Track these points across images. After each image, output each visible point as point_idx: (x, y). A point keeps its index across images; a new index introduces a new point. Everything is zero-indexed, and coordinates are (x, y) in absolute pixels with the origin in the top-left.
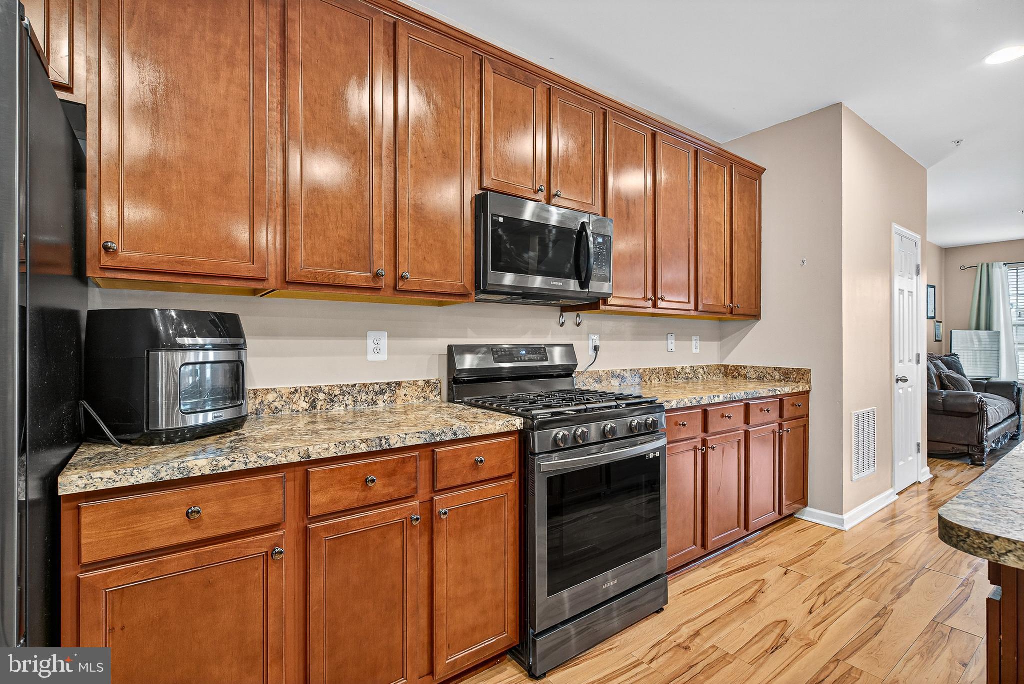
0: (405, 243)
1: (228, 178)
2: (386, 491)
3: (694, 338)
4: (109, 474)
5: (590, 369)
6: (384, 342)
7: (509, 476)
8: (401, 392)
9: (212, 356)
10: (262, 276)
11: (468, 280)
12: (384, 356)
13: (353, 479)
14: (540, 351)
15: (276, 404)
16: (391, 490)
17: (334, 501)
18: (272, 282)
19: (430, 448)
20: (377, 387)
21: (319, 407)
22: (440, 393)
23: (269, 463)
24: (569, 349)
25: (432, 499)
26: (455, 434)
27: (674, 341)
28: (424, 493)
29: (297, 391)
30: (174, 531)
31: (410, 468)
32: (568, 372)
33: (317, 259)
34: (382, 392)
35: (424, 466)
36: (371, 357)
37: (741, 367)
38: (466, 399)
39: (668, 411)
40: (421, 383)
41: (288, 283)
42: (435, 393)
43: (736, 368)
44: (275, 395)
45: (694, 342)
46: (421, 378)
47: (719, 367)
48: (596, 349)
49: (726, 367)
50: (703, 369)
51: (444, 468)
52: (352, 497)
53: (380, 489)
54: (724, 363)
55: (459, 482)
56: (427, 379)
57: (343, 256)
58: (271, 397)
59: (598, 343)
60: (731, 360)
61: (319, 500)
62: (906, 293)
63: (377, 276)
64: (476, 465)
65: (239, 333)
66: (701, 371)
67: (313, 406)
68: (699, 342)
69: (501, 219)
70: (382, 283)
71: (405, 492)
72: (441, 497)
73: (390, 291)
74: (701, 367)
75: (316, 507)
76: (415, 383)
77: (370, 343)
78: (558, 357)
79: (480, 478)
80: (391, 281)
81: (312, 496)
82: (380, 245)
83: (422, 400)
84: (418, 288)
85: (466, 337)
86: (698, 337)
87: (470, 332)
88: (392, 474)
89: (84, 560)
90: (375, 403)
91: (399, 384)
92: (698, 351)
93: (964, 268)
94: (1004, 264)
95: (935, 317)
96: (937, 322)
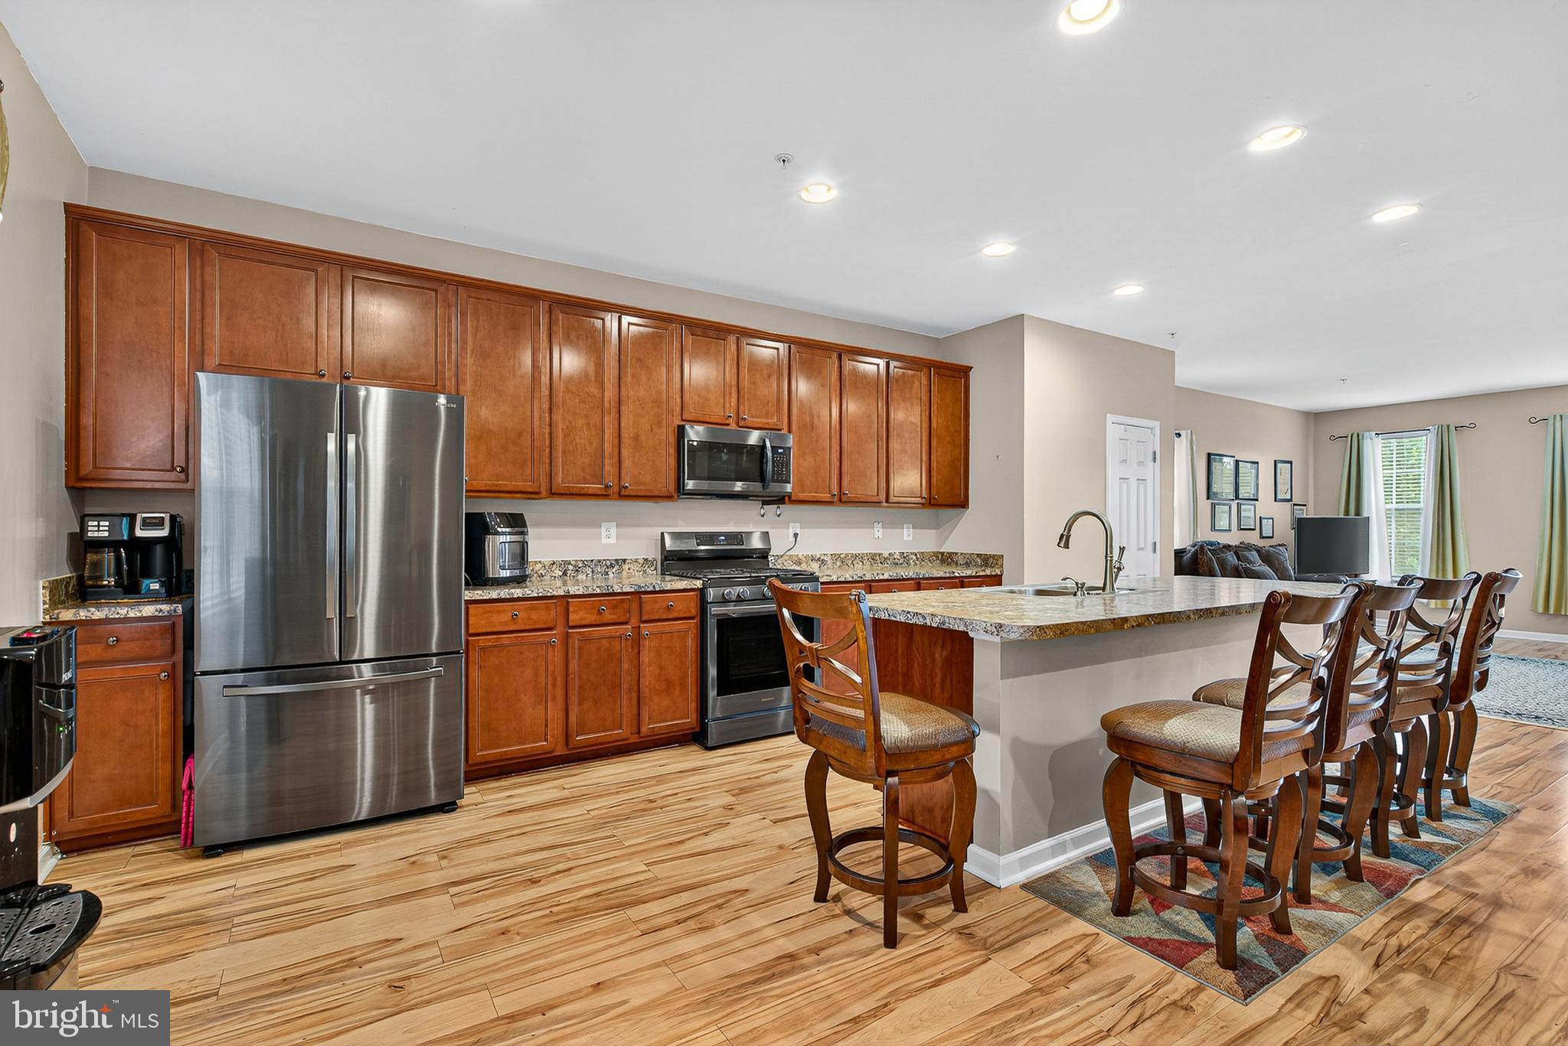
0: (627, 464)
1: (520, 435)
2: (611, 617)
3: (905, 526)
4: (480, 592)
5: (788, 553)
6: (614, 531)
7: (692, 618)
8: (626, 567)
9: (509, 538)
10: (537, 490)
11: (672, 487)
12: (613, 541)
13: (592, 608)
14: (737, 537)
15: (540, 572)
16: (614, 617)
17: (582, 619)
18: (544, 493)
19: (638, 594)
20: (608, 563)
21: (568, 575)
22: (656, 569)
23: (549, 594)
24: (766, 536)
25: (639, 627)
26: (654, 587)
27: (881, 530)
28: (634, 621)
29: (554, 563)
30: (506, 624)
31: (626, 606)
32: (764, 555)
33: (570, 478)
34: (612, 566)
35: (635, 605)
36: (604, 541)
37: (954, 553)
38: (672, 572)
39: (822, 583)
40: (641, 561)
41: (553, 494)
42: (653, 568)
43: (951, 554)
44: (541, 566)
45: (905, 530)
46: (641, 557)
47: (936, 554)
48: (796, 535)
49: (943, 553)
50: (916, 555)
51: (647, 608)
52: (592, 618)
53: (608, 617)
54: (941, 551)
55: (657, 617)
56: (646, 558)
57: (586, 475)
58: (539, 566)
59: (798, 531)
60: (947, 548)
61: (574, 618)
62: (1133, 482)
63: (607, 487)
64: (669, 608)
65: (525, 526)
66: (914, 557)
67: (565, 573)
68: (911, 530)
69: (695, 443)
70: (611, 491)
71: (623, 619)
72: (645, 625)
73: (617, 496)
74: (912, 554)
75: (573, 621)
76: (636, 561)
77: (603, 530)
78: (756, 543)
79: (671, 616)
80: (616, 489)
81: (570, 615)
82: (609, 467)
83: (642, 573)
84: (635, 494)
85: (677, 526)
86: (911, 526)
87: (680, 522)
88: (615, 607)
89: (471, 632)
90: (607, 574)
91: (624, 561)
92: (911, 538)
93: (1333, 438)
94: (1376, 434)
95: (1290, 500)
96: (1294, 505)
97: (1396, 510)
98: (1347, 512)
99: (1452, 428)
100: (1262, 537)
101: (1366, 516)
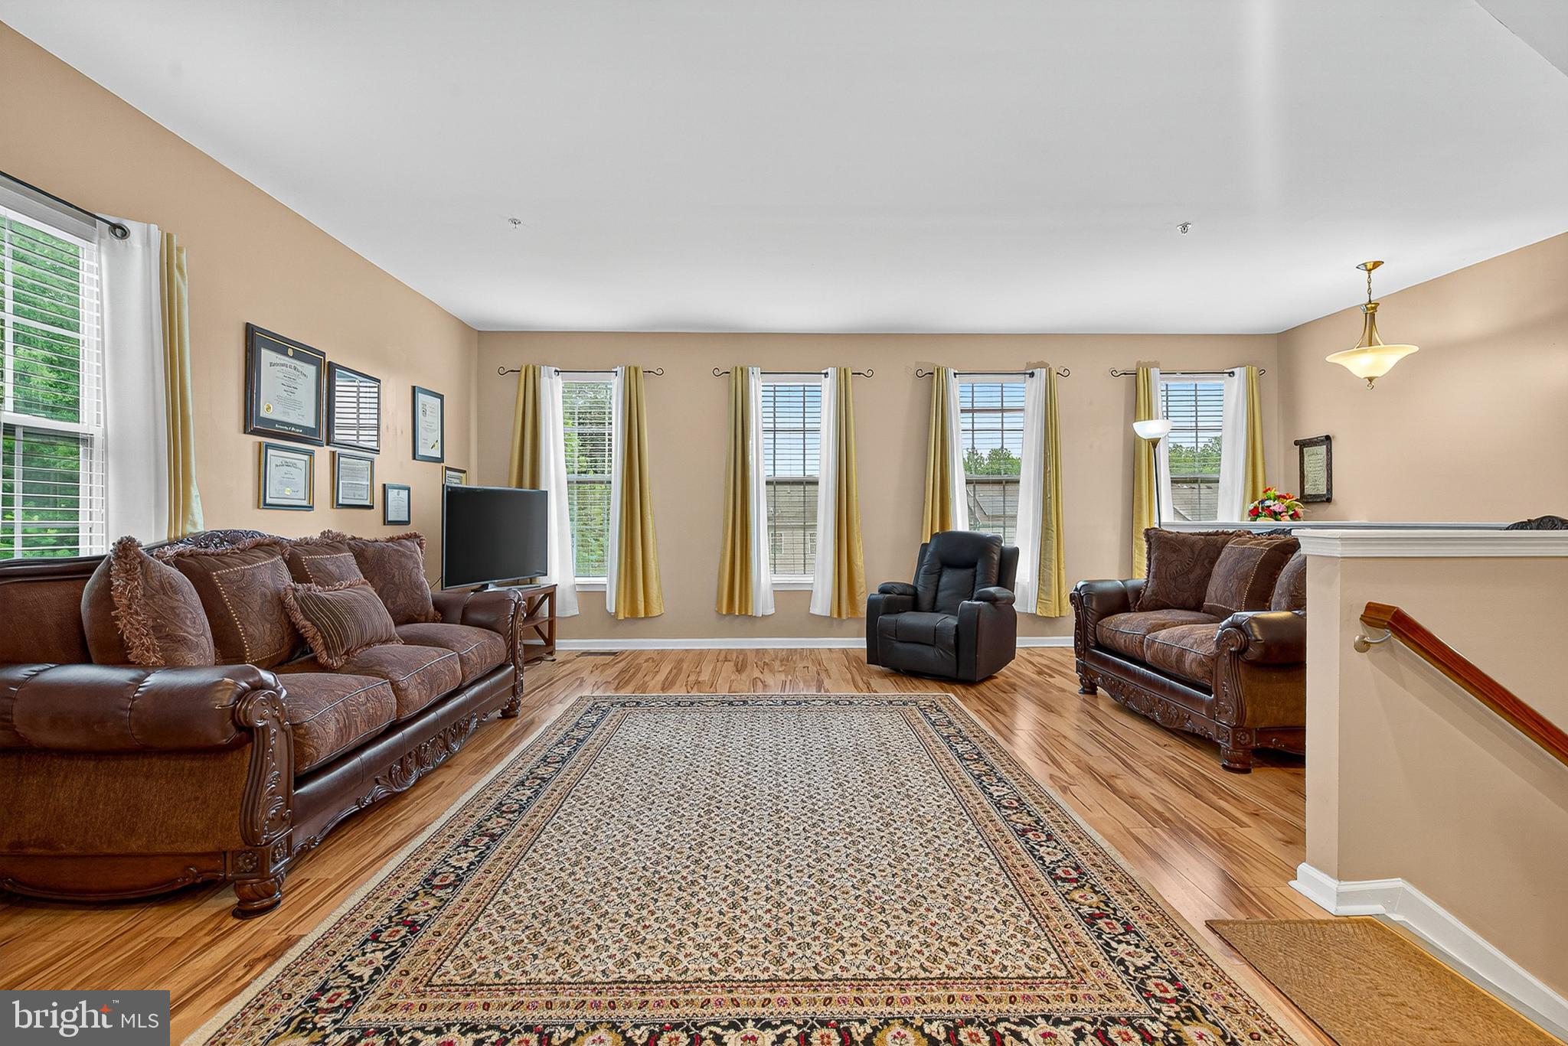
93: (503, 372)
94: (556, 371)
95: (441, 460)
96: (448, 469)
97: (577, 482)
98: (520, 484)
99: (640, 372)
100: (386, 522)
101: (543, 489)
